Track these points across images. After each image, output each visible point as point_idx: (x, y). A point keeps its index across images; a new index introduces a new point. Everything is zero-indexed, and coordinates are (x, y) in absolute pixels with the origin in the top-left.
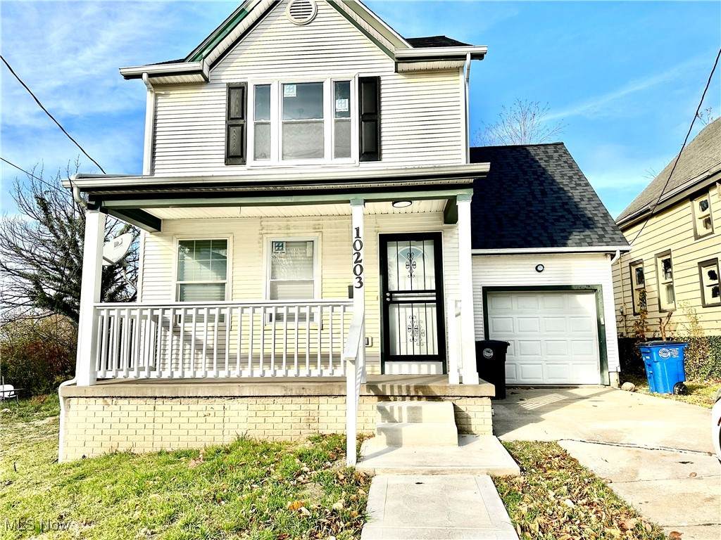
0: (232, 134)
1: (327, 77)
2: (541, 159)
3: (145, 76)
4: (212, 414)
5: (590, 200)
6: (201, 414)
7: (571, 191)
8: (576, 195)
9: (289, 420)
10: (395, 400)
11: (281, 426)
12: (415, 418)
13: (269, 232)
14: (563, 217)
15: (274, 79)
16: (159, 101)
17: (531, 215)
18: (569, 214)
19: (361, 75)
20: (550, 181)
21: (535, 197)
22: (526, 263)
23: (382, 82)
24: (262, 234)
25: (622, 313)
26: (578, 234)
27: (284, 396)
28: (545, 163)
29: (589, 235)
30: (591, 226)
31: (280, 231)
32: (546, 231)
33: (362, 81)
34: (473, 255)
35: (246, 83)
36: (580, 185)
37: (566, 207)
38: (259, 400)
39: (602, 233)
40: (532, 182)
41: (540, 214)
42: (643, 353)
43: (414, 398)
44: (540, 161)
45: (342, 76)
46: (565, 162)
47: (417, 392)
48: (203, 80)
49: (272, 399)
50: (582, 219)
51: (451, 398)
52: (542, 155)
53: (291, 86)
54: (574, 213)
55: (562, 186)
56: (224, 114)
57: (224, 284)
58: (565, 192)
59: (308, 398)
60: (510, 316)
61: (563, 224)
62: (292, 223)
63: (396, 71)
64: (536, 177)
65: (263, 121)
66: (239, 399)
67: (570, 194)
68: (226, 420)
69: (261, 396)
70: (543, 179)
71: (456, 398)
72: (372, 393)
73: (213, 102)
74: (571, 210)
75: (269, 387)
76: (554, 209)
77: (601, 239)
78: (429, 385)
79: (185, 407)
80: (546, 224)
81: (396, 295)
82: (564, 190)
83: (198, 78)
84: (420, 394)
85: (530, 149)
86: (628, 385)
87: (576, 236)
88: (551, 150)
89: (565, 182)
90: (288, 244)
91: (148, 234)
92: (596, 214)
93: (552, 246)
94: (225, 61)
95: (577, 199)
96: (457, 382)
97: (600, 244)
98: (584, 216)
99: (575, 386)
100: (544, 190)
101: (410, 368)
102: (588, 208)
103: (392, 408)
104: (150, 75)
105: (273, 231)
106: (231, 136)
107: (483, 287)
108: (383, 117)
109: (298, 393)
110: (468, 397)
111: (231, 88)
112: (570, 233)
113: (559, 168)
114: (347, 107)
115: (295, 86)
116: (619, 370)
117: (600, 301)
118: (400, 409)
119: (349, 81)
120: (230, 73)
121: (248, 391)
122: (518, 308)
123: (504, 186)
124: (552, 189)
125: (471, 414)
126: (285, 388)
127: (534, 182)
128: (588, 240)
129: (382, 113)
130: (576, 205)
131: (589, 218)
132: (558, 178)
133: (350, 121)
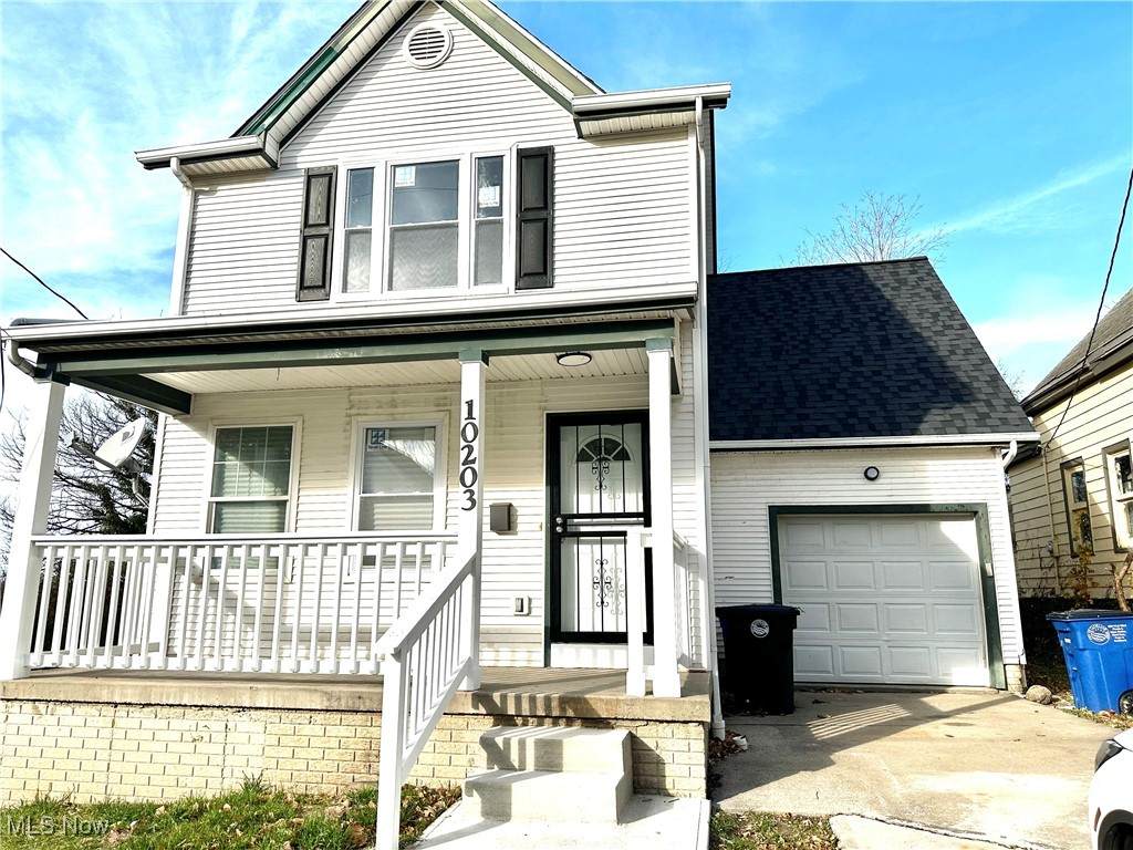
0: (310, 251)
1: (465, 150)
2: (885, 285)
3: (174, 162)
4: (206, 739)
5: (967, 352)
6: (187, 737)
7: (934, 338)
8: (942, 345)
9: (334, 755)
10: (525, 724)
11: (320, 765)
12: (550, 760)
13: (361, 411)
14: (916, 382)
15: (378, 159)
16: (200, 202)
17: (860, 380)
18: (927, 377)
19: (522, 146)
20: (899, 322)
21: (868, 350)
22: (845, 464)
23: (557, 156)
24: (350, 416)
25: (1051, 552)
26: (942, 412)
27: (327, 711)
28: (892, 292)
29: (961, 414)
30: (965, 398)
31: (380, 411)
32: (883, 407)
33: (524, 156)
34: (712, 450)
35: (336, 168)
36: (951, 327)
37: (924, 365)
38: (284, 715)
39: (986, 410)
40: (867, 323)
41: (876, 378)
42: (1061, 631)
43: (560, 721)
44: (883, 289)
45: (489, 149)
46: (928, 289)
47: (563, 709)
48: (268, 165)
49: (308, 715)
50: (951, 386)
51: (628, 723)
52: (889, 279)
53: (408, 168)
54: (936, 376)
55: (918, 330)
56: (300, 219)
57: (286, 501)
58: (923, 340)
59: (369, 716)
60: (821, 558)
61: (915, 395)
62: (401, 396)
63: (581, 136)
64: (874, 315)
65: (359, 227)
66: (252, 712)
67: (932, 344)
68: (229, 750)
69: (289, 709)
70: (886, 319)
71: (639, 723)
72: (482, 710)
73: (282, 200)
74: (932, 370)
75: (300, 693)
76: (901, 370)
77: (983, 424)
78: (587, 696)
79: (163, 724)
80: (884, 395)
81: (576, 520)
82: (922, 337)
83: (256, 161)
84: (570, 713)
85: (870, 272)
86: (1038, 691)
87: (935, 416)
88: (903, 271)
89: (925, 322)
90: (393, 433)
91: (171, 419)
92: (976, 377)
93: (892, 434)
94: (304, 134)
95: (943, 352)
96: (641, 693)
97: (980, 429)
98: (954, 380)
99: (939, 689)
100: (887, 336)
101: (595, 655)
102: (962, 367)
103: (507, 742)
104: (183, 161)
105: (368, 411)
106: (309, 252)
107: (770, 507)
108: (557, 214)
109: (351, 705)
110: (661, 722)
111: (310, 177)
112: (926, 410)
113: (915, 299)
114: (498, 200)
115: (414, 168)
116: (1024, 662)
117: (984, 533)
118: (522, 744)
119: (502, 156)
120: (312, 153)
121: (265, 699)
122: (835, 545)
123: (818, 332)
124: (900, 336)
125: (666, 757)
126: (329, 696)
127: (870, 324)
128: (959, 423)
129: (557, 206)
130: (941, 362)
131: (963, 385)
132: (912, 318)
133: (500, 223)
